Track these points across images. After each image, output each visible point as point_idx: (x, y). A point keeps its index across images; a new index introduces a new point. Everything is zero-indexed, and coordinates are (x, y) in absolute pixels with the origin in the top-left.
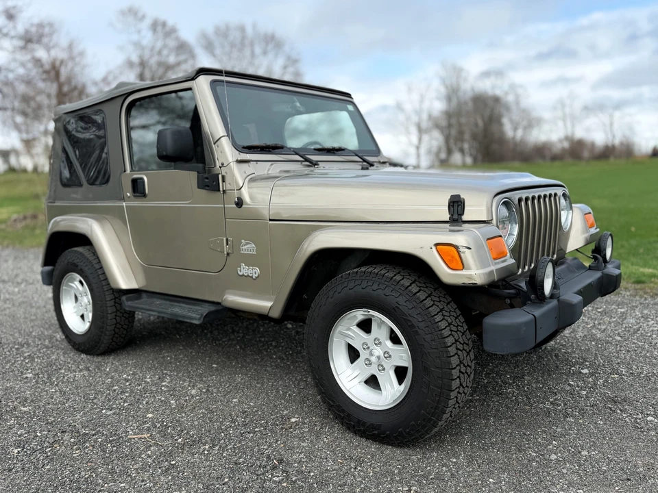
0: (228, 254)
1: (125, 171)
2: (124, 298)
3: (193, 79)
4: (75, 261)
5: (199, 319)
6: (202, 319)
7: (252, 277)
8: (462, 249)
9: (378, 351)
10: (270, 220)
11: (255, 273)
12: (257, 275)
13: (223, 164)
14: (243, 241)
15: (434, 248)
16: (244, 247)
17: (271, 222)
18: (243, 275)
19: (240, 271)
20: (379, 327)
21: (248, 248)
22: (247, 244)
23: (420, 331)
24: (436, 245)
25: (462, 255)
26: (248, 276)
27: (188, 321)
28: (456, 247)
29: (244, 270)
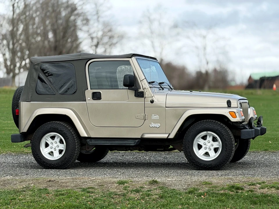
0: (145, 119)
1: (87, 89)
2: (88, 140)
3: (131, 58)
4: (56, 127)
5: (134, 144)
6: (136, 143)
7: (157, 127)
8: (236, 113)
9: (209, 144)
10: (166, 107)
11: (158, 126)
12: (159, 126)
13: (145, 88)
14: (153, 115)
15: (229, 113)
16: (153, 117)
17: (166, 108)
18: (152, 127)
19: (151, 125)
20: (210, 137)
21: (155, 117)
22: (155, 116)
23: (224, 135)
24: (229, 112)
25: (236, 114)
26: (155, 127)
27: (128, 145)
28: (235, 112)
29: (153, 125)
